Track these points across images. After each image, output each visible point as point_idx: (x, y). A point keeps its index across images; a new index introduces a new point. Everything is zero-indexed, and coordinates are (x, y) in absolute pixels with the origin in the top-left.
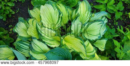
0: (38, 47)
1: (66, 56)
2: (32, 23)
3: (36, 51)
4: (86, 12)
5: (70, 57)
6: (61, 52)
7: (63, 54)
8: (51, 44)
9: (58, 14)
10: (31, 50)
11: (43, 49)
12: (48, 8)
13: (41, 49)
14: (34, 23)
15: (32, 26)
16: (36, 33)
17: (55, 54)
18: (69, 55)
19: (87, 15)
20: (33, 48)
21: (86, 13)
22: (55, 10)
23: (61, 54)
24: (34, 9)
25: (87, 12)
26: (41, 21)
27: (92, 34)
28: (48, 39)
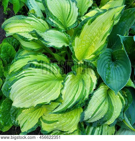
0: (99, 107)
1: (109, 58)
2: (52, 124)
3: (108, 111)
4: (26, 23)
5: (109, 52)
6: (104, 65)
7: (106, 62)
8: (92, 83)
9: (33, 69)
10: (106, 121)
11: (103, 98)
12: (20, 90)
13: (103, 101)
14: (51, 120)
15: (58, 123)
16: (73, 114)
17: (108, 76)
18: (106, 53)
19: (32, 22)
20: (102, 118)
21: (28, 24)
22: (24, 75)
23: (107, 66)
24: (19, 123)
25: (27, 21)
26: (48, 104)
27: (69, 11)
28: (83, 88)
